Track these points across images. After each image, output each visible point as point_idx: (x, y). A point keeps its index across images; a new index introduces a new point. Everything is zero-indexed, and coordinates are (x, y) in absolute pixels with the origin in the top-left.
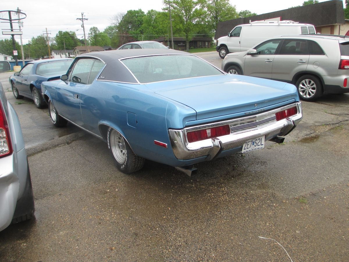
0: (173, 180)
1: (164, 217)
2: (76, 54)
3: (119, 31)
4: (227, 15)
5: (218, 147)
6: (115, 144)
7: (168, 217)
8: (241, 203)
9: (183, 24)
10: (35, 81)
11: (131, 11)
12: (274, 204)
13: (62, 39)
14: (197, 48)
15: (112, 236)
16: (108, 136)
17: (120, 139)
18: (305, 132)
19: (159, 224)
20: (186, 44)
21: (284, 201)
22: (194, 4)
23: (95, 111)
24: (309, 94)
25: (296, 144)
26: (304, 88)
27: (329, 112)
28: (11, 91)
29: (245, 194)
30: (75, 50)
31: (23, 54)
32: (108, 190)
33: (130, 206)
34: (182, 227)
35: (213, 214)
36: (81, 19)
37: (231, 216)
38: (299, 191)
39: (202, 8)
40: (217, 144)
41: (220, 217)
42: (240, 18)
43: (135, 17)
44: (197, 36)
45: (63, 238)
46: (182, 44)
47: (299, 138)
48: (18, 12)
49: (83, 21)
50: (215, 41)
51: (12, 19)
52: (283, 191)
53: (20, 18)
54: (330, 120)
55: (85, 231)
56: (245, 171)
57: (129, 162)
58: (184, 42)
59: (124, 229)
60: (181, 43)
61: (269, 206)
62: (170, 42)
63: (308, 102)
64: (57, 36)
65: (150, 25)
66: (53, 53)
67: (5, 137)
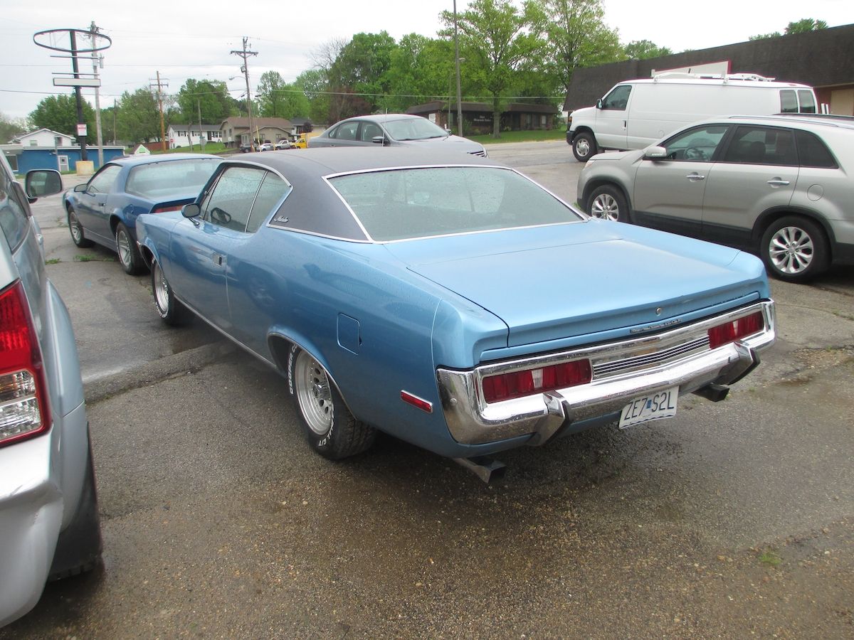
0: (445, 481)
1: (418, 584)
2: (225, 136)
3: (331, 82)
4: (596, 53)
5: (559, 414)
6: (306, 385)
7: (427, 585)
8: (612, 557)
9: (488, 71)
10: (124, 207)
11: (363, 35)
12: (696, 565)
13: (194, 98)
14: (520, 130)
15: (286, 630)
16: (290, 363)
17: (318, 372)
18: (782, 367)
19: (405, 603)
20: (492, 119)
21: (722, 558)
22: (516, 23)
23: (260, 297)
24: (796, 265)
25: (759, 399)
26: (783, 249)
27: (843, 314)
28: (66, 226)
29: (623, 533)
30: (223, 126)
31: (99, 132)
32: (284, 503)
33: (335, 549)
34: (461, 614)
35: (540, 582)
36: (241, 52)
37: (586, 591)
38: (760, 532)
39: (536, 32)
40: (558, 408)
41: (558, 593)
42: (630, 60)
43: (370, 51)
44: (521, 101)
45: (168, 626)
46: (482, 119)
47: (766, 381)
48: (93, 32)
49: (245, 58)
50: (565, 115)
51: (78, 49)
52: (719, 528)
53: (97, 48)
54: (847, 336)
55: (222, 610)
56: (624, 466)
57: (339, 432)
58: (489, 114)
59: (318, 612)
60: (481, 117)
61: (683, 567)
62: (455, 112)
63: (792, 285)
64: (182, 91)
65: (407, 72)
66: (171, 131)
67: (33, 392)
